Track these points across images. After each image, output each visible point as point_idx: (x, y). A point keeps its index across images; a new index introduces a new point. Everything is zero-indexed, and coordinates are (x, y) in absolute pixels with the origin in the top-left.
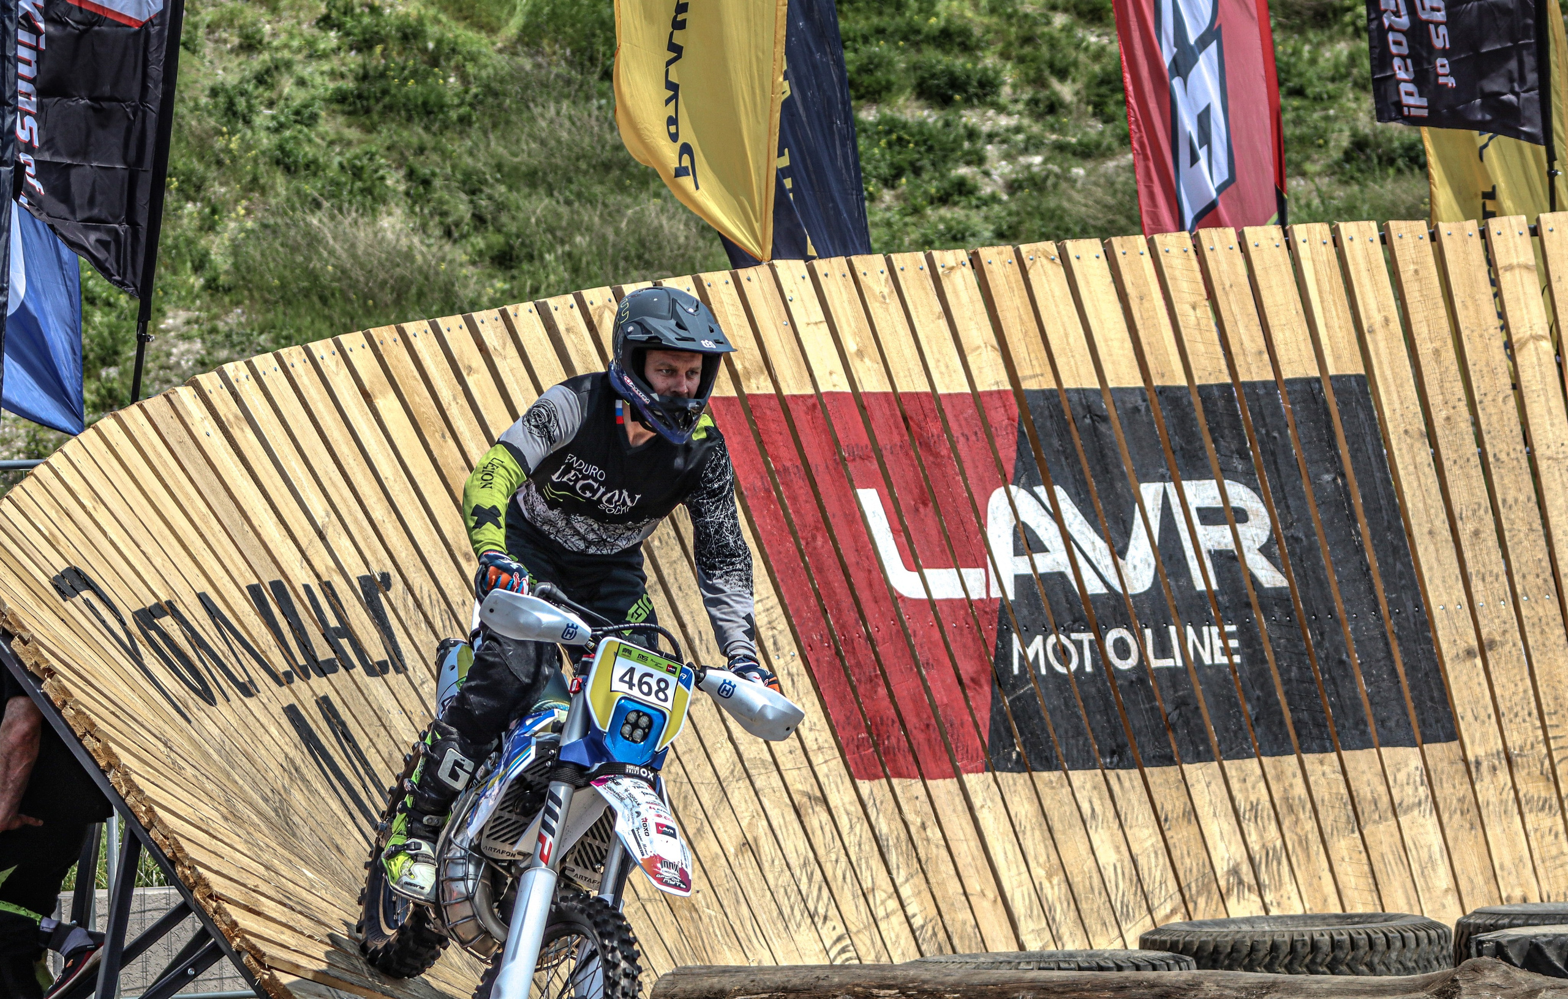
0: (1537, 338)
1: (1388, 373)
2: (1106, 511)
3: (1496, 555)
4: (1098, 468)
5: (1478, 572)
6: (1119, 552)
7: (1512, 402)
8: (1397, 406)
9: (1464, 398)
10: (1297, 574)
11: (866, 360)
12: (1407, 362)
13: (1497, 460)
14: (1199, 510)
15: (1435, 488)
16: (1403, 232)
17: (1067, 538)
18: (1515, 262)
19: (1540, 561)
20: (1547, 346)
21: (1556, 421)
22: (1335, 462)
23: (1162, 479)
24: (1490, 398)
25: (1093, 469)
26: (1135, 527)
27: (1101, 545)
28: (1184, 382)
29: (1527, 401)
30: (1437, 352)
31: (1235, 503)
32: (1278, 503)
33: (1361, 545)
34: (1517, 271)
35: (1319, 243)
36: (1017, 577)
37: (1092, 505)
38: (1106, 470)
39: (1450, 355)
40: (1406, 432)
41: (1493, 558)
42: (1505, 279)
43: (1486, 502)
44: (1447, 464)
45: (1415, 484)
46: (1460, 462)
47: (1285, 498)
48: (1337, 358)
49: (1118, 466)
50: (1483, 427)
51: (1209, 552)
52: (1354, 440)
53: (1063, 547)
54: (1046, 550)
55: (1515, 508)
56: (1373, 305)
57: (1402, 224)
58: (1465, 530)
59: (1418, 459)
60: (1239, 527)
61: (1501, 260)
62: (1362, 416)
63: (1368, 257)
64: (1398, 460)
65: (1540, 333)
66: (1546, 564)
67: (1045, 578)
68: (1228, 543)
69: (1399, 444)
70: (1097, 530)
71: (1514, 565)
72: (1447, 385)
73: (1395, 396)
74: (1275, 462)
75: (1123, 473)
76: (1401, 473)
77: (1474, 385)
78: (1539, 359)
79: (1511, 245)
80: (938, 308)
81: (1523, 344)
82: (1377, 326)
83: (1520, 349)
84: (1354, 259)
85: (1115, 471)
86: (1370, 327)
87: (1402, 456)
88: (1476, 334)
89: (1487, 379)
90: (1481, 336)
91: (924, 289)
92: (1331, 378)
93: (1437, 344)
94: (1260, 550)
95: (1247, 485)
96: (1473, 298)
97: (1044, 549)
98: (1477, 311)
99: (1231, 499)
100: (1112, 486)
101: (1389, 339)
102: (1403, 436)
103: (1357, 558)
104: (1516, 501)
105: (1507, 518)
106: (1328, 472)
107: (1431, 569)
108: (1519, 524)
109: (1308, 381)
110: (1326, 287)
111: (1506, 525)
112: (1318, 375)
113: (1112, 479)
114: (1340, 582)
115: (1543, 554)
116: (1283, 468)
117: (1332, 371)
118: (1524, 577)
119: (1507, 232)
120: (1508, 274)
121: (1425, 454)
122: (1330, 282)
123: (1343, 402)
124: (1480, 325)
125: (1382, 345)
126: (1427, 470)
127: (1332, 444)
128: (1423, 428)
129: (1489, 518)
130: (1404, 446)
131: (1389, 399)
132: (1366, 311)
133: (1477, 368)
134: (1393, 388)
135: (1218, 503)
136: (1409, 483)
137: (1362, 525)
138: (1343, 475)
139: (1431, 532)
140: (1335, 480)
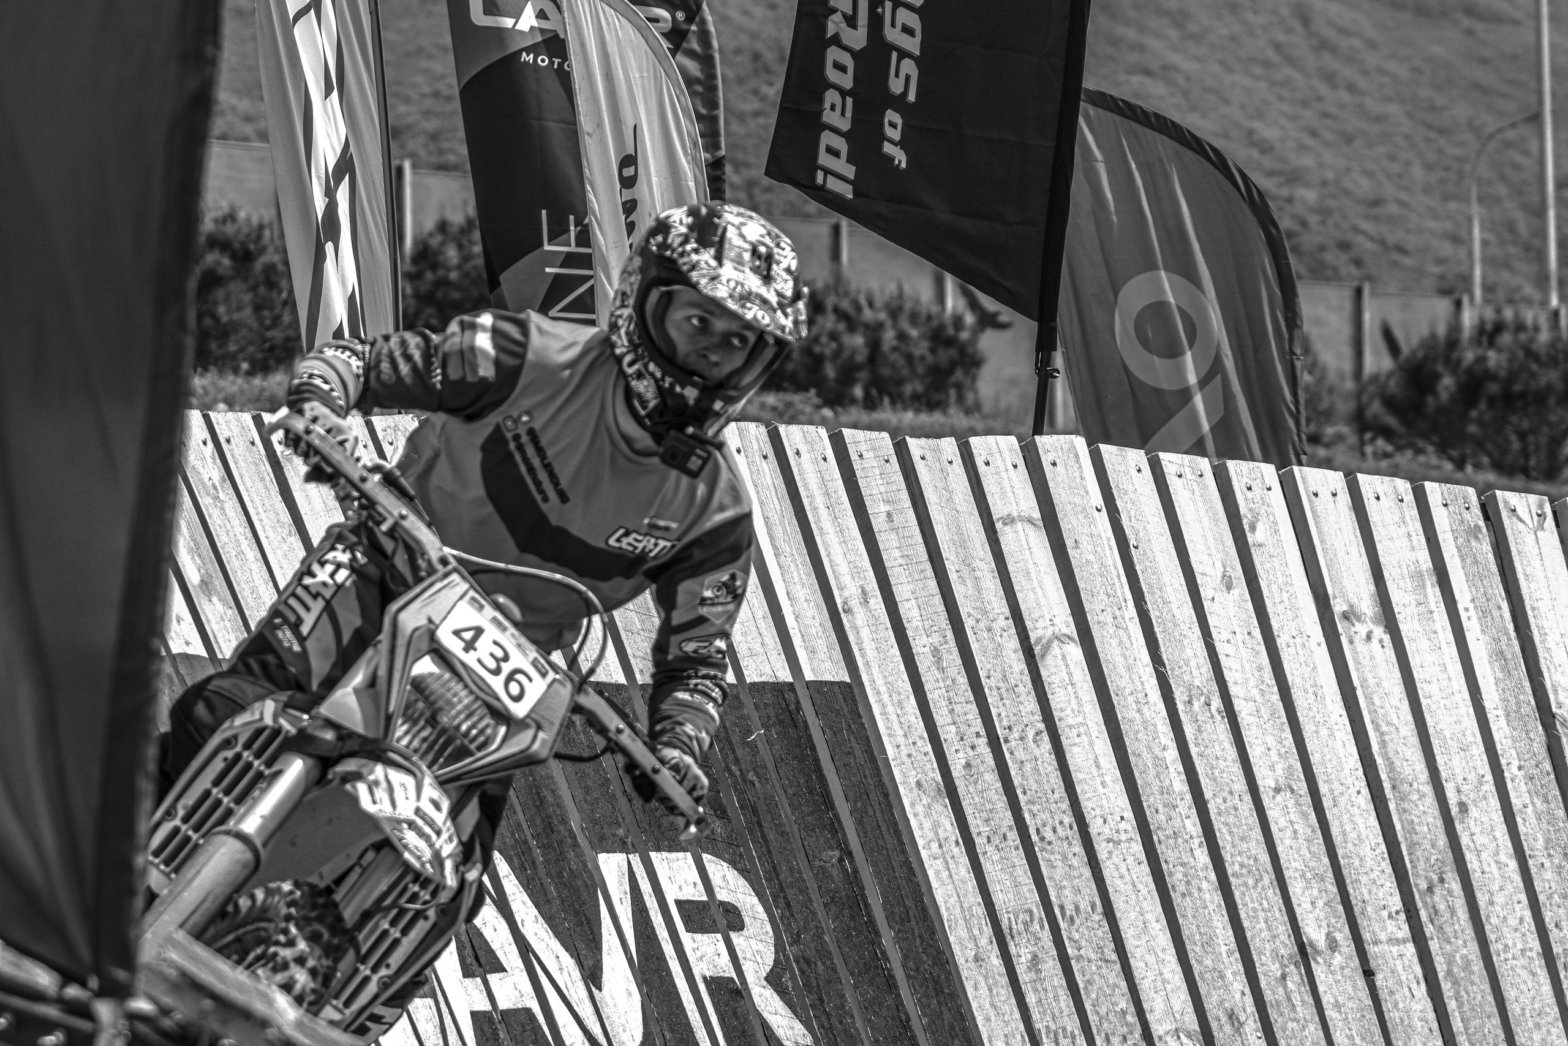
0: (1060, 638)
1: (880, 682)
2: (563, 902)
3: (1065, 1002)
4: (538, 821)
5: (1047, 1027)
6: (593, 976)
7: (1046, 745)
8: (901, 740)
9: (983, 732)
10: (821, 1026)
11: (215, 599)
12: (902, 667)
13: (1042, 839)
14: (678, 903)
15: (972, 884)
16: (863, 447)
17: (525, 948)
18: (1015, 514)
19: (1124, 1013)
20: (1075, 652)
21: (1108, 779)
22: (835, 827)
23: (623, 847)
24: (1016, 735)
25: (532, 823)
26: (604, 931)
27: (568, 961)
28: (622, 680)
29: (1065, 742)
30: (935, 651)
31: (722, 896)
32: (775, 898)
33: (892, 977)
34: (1019, 526)
35: (758, 458)
36: (474, 1014)
37: (544, 891)
38: (549, 828)
39: (953, 658)
40: (919, 784)
41: (1063, 1004)
42: (1008, 538)
43: (1039, 912)
44: (979, 841)
45: (945, 874)
46: (996, 840)
47: (782, 889)
48: (812, 652)
49: (564, 821)
50: (1017, 781)
51: (705, 978)
52: (858, 795)
53: (522, 966)
54: (504, 970)
55: (1078, 921)
56: (843, 568)
57: (860, 434)
58: (1022, 954)
59: (942, 835)
60: (733, 935)
61: (998, 509)
62: (858, 753)
63: (823, 483)
64: (917, 833)
65: (1065, 631)
66: (1132, 1018)
67: (508, 1015)
68: (724, 967)
69: (913, 805)
70: (558, 935)
71: (1093, 1018)
72: (958, 708)
73: (896, 726)
74: (760, 826)
75: (571, 831)
76: (924, 854)
77: (994, 712)
78: (1070, 674)
79: (1006, 483)
80: (286, 517)
81: (1047, 648)
82: (854, 603)
83: (1043, 656)
84: (807, 489)
85: (562, 828)
86: (845, 603)
87: (921, 828)
88: (982, 625)
89: (1008, 702)
90: (989, 630)
91: (262, 479)
92: (808, 684)
93: (936, 639)
94: (766, 979)
95: (733, 863)
96: (969, 566)
97: (500, 968)
98: (979, 589)
99: (717, 890)
100: (561, 857)
101: (874, 623)
102: (915, 790)
103: (890, 1000)
104: (1077, 909)
105: (1069, 938)
106: (831, 848)
107: (988, 1019)
108: (1088, 952)
109: (778, 689)
110: (778, 531)
111: (1069, 951)
112: (791, 680)
113: (560, 842)
114: (876, 1041)
115: (1124, 1003)
116: (771, 836)
117: (809, 676)
118: (1108, 1040)
119: (996, 461)
120: (1007, 528)
121: (949, 828)
122: (782, 523)
123: (831, 729)
124: (985, 612)
125: (865, 633)
126: (956, 850)
127: (828, 802)
128: (939, 779)
129: (1046, 935)
130: (920, 809)
131: (887, 728)
132: (836, 578)
133: (992, 682)
134: (890, 709)
135: (698, 894)
136: (937, 873)
137: (887, 938)
138: (850, 854)
139: (977, 959)
140: (841, 860)
